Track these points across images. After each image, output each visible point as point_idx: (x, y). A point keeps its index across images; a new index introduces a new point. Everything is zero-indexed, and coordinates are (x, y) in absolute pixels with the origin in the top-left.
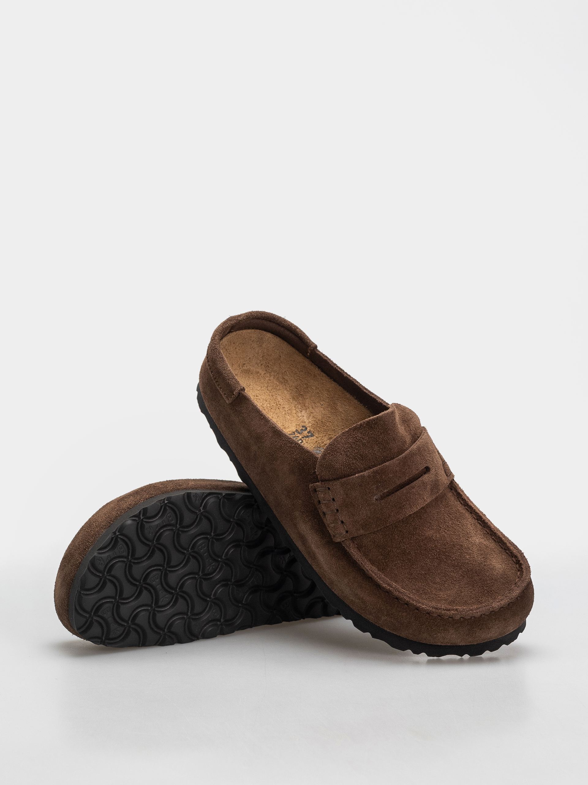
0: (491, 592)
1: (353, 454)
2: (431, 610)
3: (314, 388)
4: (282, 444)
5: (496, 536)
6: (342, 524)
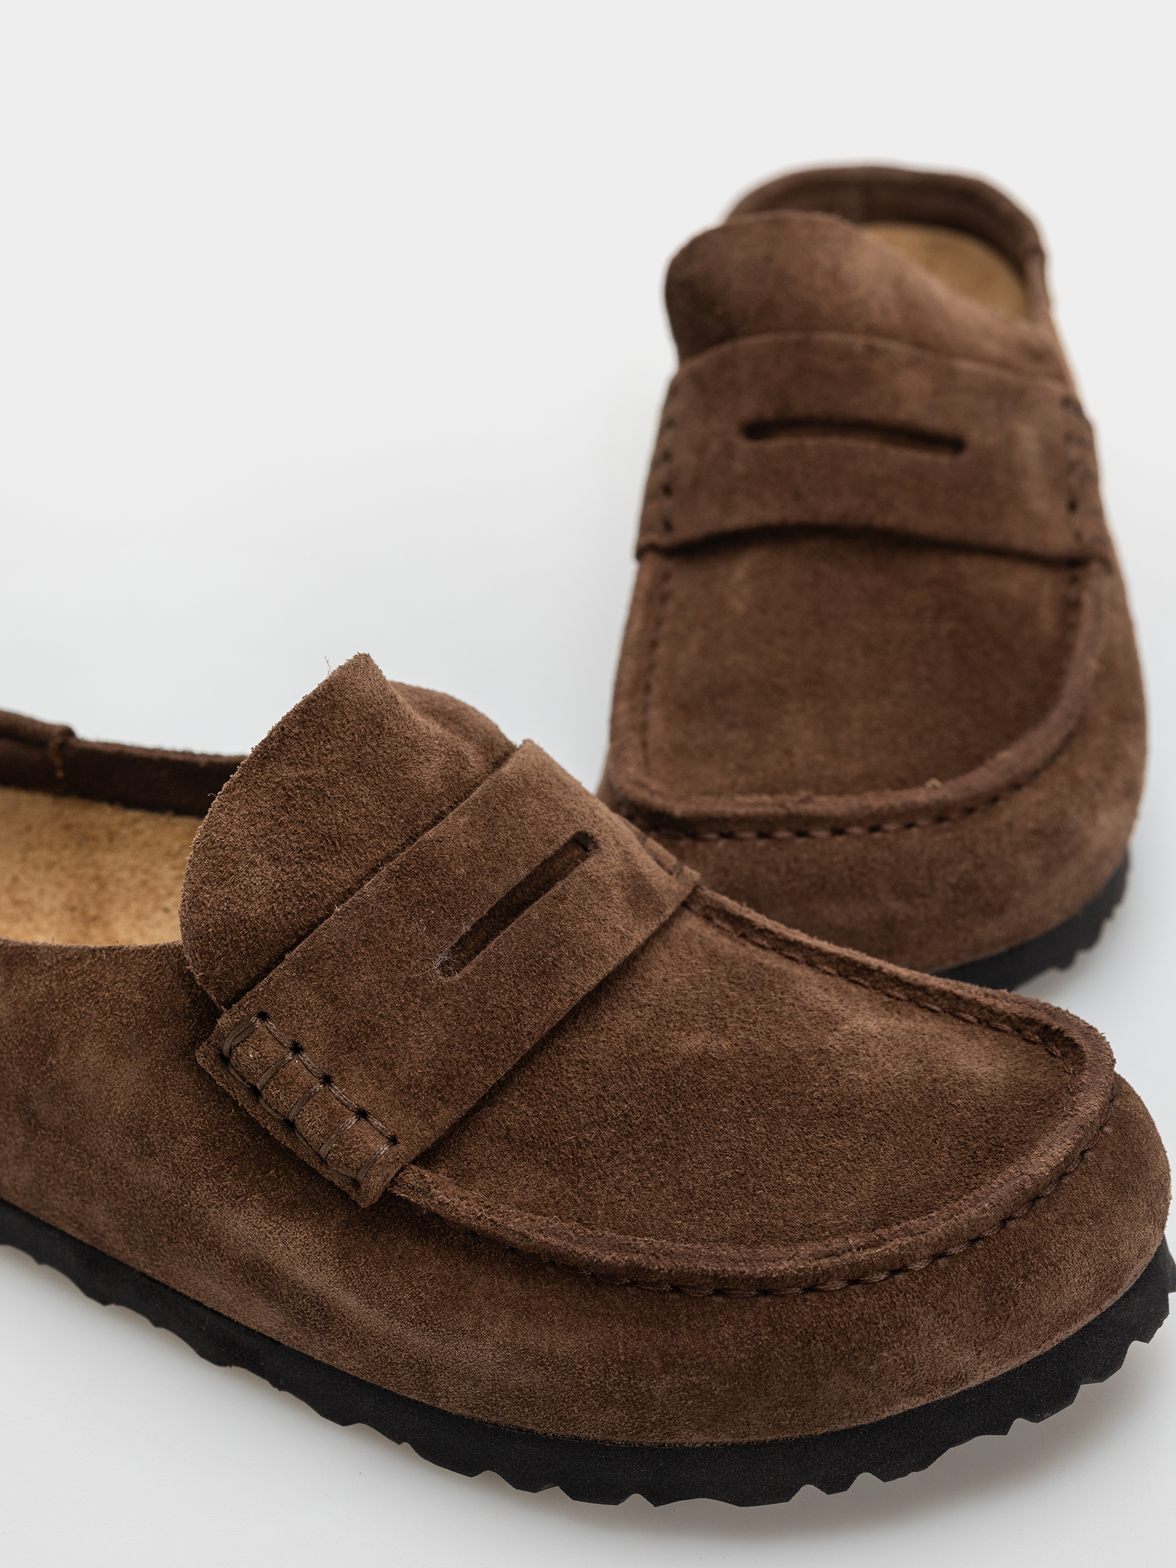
0: (999, 1149)
1: (295, 845)
2: (815, 1268)
3: (125, 875)
4: (51, 983)
5: (930, 995)
6: (363, 1122)
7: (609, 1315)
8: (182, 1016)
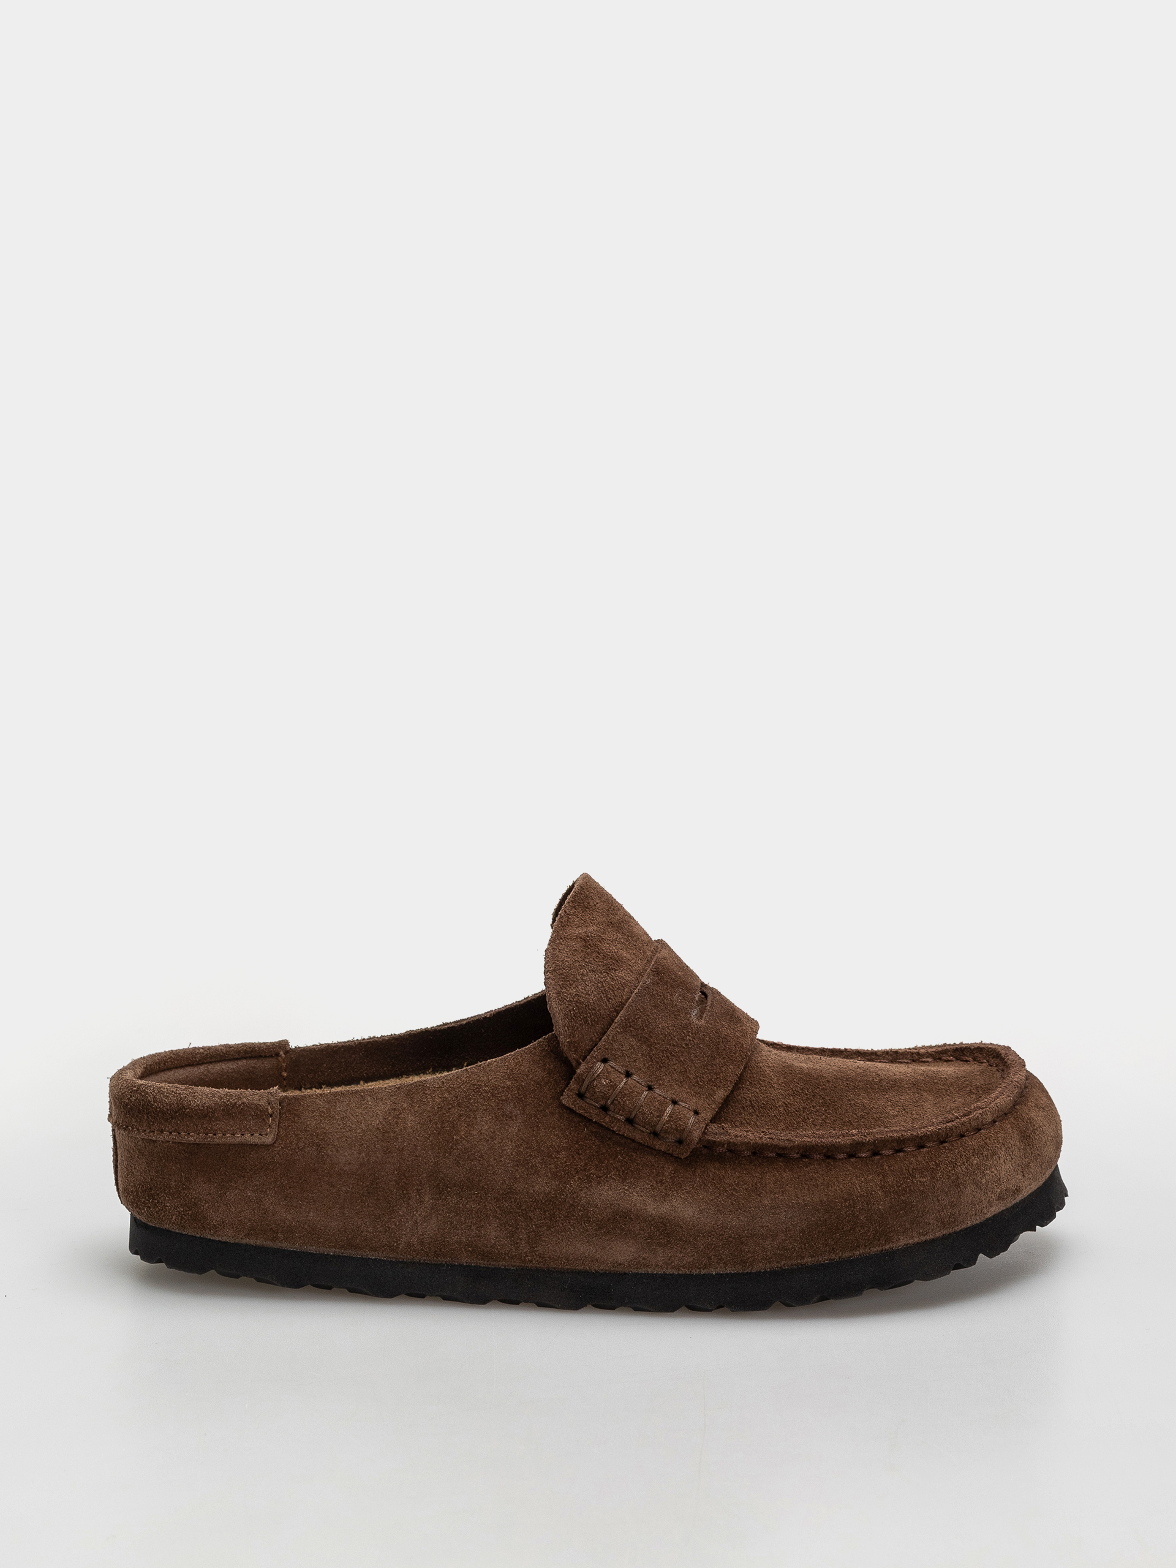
6: (676, 1106)
7: (846, 1174)
8: (543, 1084)
